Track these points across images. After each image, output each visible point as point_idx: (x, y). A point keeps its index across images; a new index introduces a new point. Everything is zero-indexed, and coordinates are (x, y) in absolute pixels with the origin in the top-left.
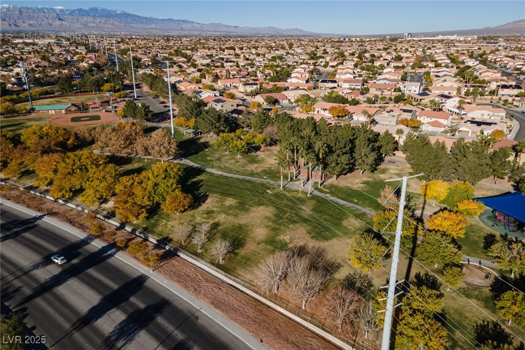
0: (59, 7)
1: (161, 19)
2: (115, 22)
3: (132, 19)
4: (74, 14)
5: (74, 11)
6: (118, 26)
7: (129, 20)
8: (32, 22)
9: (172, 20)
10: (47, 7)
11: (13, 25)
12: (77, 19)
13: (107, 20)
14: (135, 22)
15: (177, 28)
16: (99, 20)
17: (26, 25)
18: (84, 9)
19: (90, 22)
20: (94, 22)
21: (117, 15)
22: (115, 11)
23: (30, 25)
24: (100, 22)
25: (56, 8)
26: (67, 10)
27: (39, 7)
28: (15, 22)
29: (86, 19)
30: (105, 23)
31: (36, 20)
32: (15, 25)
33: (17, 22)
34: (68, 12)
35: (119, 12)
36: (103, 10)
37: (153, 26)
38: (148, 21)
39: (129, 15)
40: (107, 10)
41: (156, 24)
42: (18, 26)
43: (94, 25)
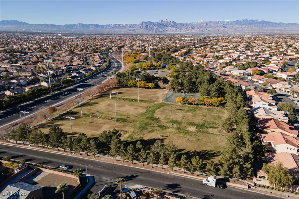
0: (227, 21)
1: (287, 23)
2: (254, 27)
3: (267, 24)
4: (233, 24)
5: (233, 22)
6: (255, 29)
7: (264, 25)
8: (210, 29)
9: (295, 24)
10: (221, 21)
11: (201, 31)
12: (233, 27)
13: (249, 26)
14: (268, 26)
15: (297, 29)
16: (244, 26)
17: (207, 30)
18: (239, 20)
19: (239, 28)
20: (242, 27)
21: (258, 23)
22: (257, 20)
23: (209, 30)
24: (245, 28)
25: (225, 21)
26: (230, 22)
27: (217, 21)
28: (203, 29)
29: (237, 26)
30: (248, 28)
31: (213, 28)
32: (202, 30)
33: (204, 29)
34: (230, 23)
35: (259, 21)
36: (250, 20)
37: (280, 28)
38: (277, 25)
39: (266, 22)
40: (252, 20)
41: (282, 27)
42: (203, 31)
43: (241, 29)
